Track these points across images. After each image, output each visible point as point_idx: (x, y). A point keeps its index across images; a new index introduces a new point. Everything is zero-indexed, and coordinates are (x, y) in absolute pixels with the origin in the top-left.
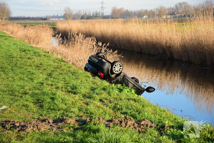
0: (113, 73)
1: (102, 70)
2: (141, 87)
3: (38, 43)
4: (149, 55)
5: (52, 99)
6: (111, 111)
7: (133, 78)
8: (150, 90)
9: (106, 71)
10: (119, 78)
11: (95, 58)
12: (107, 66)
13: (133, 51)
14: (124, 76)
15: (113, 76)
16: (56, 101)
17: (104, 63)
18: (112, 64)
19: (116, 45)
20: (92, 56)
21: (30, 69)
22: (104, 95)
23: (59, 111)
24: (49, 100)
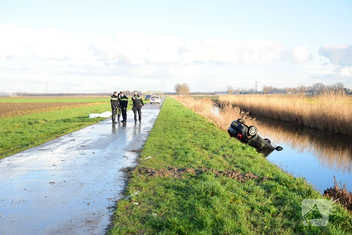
0: (250, 135)
1: (241, 132)
2: (271, 146)
3: (201, 111)
4: (286, 122)
5: (186, 153)
6: (228, 165)
7: (265, 139)
8: (279, 149)
9: (243, 133)
10: (254, 138)
11: (236, 123)
12: (245, 129)
13: (273, 119)
14: (258, 137)
15: (249, 137)
16: (188, 155)
17: (242, 127)
18: (249, 128)
19: (260, 114)
20: (234, 122)
21: (183, 130)
22: (229, 152)
23: (187, 162)
24: (184, 154)
